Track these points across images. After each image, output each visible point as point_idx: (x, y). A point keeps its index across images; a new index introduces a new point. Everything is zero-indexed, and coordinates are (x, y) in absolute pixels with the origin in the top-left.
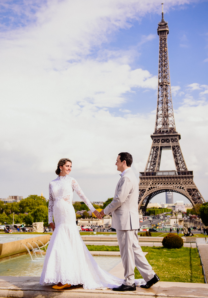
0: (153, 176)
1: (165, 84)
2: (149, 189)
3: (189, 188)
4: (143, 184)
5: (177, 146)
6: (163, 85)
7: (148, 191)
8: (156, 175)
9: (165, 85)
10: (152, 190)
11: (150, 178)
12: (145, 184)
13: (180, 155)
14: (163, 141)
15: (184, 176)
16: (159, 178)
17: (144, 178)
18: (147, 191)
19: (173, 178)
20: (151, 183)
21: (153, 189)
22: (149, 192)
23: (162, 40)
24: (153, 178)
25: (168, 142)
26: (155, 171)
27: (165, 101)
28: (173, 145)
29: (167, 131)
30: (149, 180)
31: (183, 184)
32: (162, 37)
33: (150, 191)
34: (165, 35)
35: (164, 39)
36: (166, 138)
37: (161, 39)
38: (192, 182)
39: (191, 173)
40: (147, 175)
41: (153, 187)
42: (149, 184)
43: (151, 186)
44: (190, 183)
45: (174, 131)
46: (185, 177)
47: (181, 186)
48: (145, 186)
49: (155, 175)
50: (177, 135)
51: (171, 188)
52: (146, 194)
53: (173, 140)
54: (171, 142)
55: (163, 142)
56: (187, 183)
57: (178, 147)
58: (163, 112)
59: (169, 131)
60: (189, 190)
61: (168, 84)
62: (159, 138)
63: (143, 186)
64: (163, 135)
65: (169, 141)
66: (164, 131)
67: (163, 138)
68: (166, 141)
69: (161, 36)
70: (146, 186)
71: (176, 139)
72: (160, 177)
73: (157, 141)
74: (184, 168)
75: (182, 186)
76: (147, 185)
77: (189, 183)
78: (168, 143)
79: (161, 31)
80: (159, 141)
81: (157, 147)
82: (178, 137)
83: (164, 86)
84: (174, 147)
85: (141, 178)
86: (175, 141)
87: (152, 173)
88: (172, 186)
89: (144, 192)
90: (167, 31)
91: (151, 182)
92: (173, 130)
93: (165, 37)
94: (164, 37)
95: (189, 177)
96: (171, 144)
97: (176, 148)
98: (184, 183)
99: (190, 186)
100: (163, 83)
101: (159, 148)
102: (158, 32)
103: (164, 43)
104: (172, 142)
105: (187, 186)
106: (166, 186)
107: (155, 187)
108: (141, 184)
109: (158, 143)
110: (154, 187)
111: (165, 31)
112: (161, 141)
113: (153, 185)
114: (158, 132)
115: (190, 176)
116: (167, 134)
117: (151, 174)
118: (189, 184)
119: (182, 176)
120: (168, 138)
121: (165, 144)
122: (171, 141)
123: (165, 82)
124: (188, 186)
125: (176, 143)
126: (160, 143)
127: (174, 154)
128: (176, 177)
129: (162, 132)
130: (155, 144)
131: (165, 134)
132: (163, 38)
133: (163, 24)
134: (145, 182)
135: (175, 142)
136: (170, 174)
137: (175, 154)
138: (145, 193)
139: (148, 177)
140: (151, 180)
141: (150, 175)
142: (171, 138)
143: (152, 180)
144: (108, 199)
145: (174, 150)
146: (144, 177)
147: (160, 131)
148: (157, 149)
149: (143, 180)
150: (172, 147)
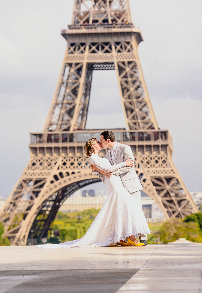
0: (65, 145)
2: (56, 177)
3: (158, 175)
4: (38, 164)
5: (130, 63)
7: (52, 182)
8: (74, 140)
10: (61, 180)
11: (57, 149)
12: (45, 164)
14: (94, 48)
15: (145, 143)
17: (42, 149)
18: (48, 183)
20: (60, 163)
21: (66, 178)
22: (55, 186)
24: (65, 149)
25: (107, 51)
28: (118, 60)
29: (105, 21)
30: (55, 155)
33: (56, 183)
36: (102, 40)
39: (165, 134)
40: (49, 140)
41: (64, 172)
42: (55, 164)
43: (61, 170)
44: (161, 161)
45: (123, 21)
46: (149, 147)
48: (43, 171)
49: (71, 140)
50: (130, 34)
53: (121, 47)
54: (114, 52)
55: (94, 52)
56: (153, 162)
57: (133, 65)
60: (157, 182)
62: (83, 41)
63: (39, 171)
64: (93, 31)
65: (111, 47)
66: (97, 21)
67: (95, 40)
68: (103, 48)
70: (46, 171)
71: (128, 43)
73: (79, 48)
76: (49, 168)
77: (157, 162)
78: (107, 54)
80: (85, 49)
81: (77, 64)
82: (133, 37)
85: (34, 150)
86: (126, 48)
87: (63, 134)
89: (42, 186)
91: (60, 159)
95: (157, 147)
96: (114, 57)
97: (128, 69)
98: (145, 162)
99: (159, 169)
101: (82, 67)
104: (119, 51)
105: (151, 169)
107: (70, 172)
108: (34, 164)
109: (82, 52)
110: (67, 174)
112: (90, 48)
113: (64, 167)
114: (81, 23)
115: (161, 142)
117: (61, 139)
118: (157, 165)
119: (141, 143)
120: (108, 40)
121: (100, 57)
122: (116, 48)
124: (154, 169)
125: (129, 54)
126: (87, 53)
127: (124, 84)
129: (91, 22)
130: (72, 55)
131: (100, 30)
134: (45, 158)
135: (125, 53)
138: (43, 190)
139: (53, 145)
140: (60, 155)
141: (56, 141)
142: (116, 39)
143: (63, 155)
145: (123, 74)
146: (41, 145)
147: (88, 20)
148: (79, 70)
149: (40, 155)
150: (119, 66)
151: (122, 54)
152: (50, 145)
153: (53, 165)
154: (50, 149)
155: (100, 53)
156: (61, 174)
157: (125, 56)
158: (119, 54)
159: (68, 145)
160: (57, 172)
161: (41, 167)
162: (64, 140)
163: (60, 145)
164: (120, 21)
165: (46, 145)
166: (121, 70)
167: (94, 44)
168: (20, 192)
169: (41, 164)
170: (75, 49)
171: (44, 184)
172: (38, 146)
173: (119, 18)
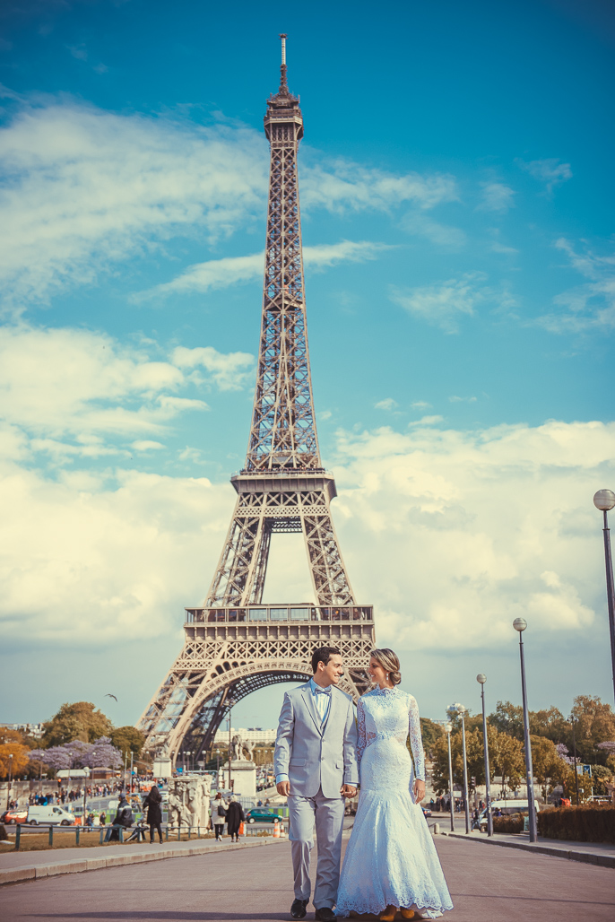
0: (232, 624)
1: (287, 302)
2: (219, 669)
3: (360, 666)
4: (195, 650)
5: (320, 518)
6: (281, 306)
7: (214, 676)
8: (245, 618)
9: (286, 305)
10: (226, 673)
11: (222, 630)
12: (206, 651)
13: (332, 550)
14: (273, 499)
15: (342, 623)
16: (253, 629)
17: (201, 630)
18: (208, 677)
19: (305, 629)
20: (225, 649)
21: (234, 670)
22: (218, 681)
23: (280, 154)
24: (232, 630)
25: (290, 503)
26: (242, 605)
27: (285, 360)
28: (306, 515)
29: (289, 465)
30: (219, 638)
32: (280, 145)
33: (220, 677)
34: (289, 141)
35: (285, 154)
36: (285, 489)
37: (277, 151)
38: (367, 644)
39: (368, 611)
40: (212, 618)
41: (231, 662)
42: (219, 651)
43: (226, 659)
44: (362, 648)
45: (312, 466)
46: (347, 628)
48: (202, 661)
49: (241, 619)
50: (320, 481)
51: (296, 666)
52: (206, 690)
53: (310, 498)
54: (300, 505)
55: (273, 504)
56: (352, 649)
57: (324, 520)
58: (278, 400)
59: (295, 466)
60: (357, 676)
61: (295, 305)
62: (259, 490)
63: (196, 661)
64: (273, 477)
65: (295, 499)
66: (278, 466)
67: (276, 489)
68: (285, 499)
69: (278, 142)
70: (207, 660)
71: (319, 493)
72: (258, 625)
73: (254, 499)
74: (343, 597)
76: (210, 656)
77: (358, 649)
78: (291, 507)
79: (275, 125)
80: (262, 500)
81: (250, 520)
82: (325, 486)
83: (283, 312)
84: (310, 521)
85: (190, 631)
86: (315, 499)
87: (231, 610)
89: (200, 681)
90: (298, 125)
91: (226, 644)
92: (310, 462)
93: (289, 147)
94: (286, 145)
95: (357, 628)
96: (301, 510)
97: (318, 526)
99: (360, 659)
100: (280, 299)
101: (258, 522)
102: (268, 126)
103: (285, 166)
104: (306, 503)
105: (350, 659)
106: (279, 660)
107: (239, 661)
108: (190, 651)
109: (258, 504)
110: (235, 664)
111: (291, 125)
112: (269, 499)
113: (231, 655)
114: (258, 467)
115: (362, 622)
116: (290, 477)
117: (227, 615)
118: (357, 654)
119: (336, 623)
120: (292, 489)
121: (281, 510)
122: (302, 499)
123: (287, 298)
124: (354, 659)
125: (319, 506)
126: (264, 506)
127: (312, 544)
128: (315, 628)
129: (270, 467)
130: (245, 508)
131: (282, 476)
132: (283, 149)
133: (284, 101)
134: (205, 643)
135: (314, 505)
136: (293, 617)
137: (315, 547)
138: (201, 687)
139: (216, 625)
140: (225, 639)
141: (221, 620)
142: (302, 488)
143: (230, 638)
144: (63, 708)
145: (312, 532)
146: (200, 625)
147: (266, 465)
148: (253, 529)
149: (199, 639)
150: (306, 522)
151: (310, 507)
152: (212, 625)
153: (216, 652)
154: (211, 630)
155: (282, 507)
156: (226, 665)
157: (315, 510)
158: (307, 507)
159: (237, 624)
160: (221, 663)
161: (200, 656)
162: (232, 619)
163: (226, 624)
164: (308, 466)
165: (206, 625)
166: (309, 527)
167: (273, 494)
168: (168, 690)
169: (198, 651)
170: (248, 501)
171: (203, 678)
172: (196, 625)
173: (307, 462)
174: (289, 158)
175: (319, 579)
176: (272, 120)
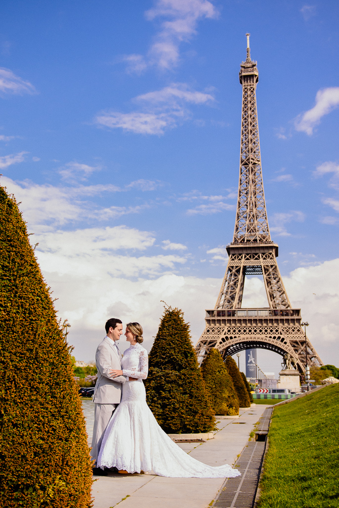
0: (229, 318)
2: (223, 339)
3: (295, 339)
4: (211, 331)
5: (272, 266)
6: (249, 162)
7: (221, 343)
8: (235, 315)
9: (252, 162)
10: (227, 342)
11: (224, 321)
12: (216, 331)
13: (278, 281)
14: (248, 257)
15: (285, 318)
16: (240, 321)
17: (214, 321)
18: (218, 344)
19: (266, 321)
20: (226, 330)
21: (230, 340)
22: (223, 346)
23: (248, 90)
24: (229, 321)
25: (256, 259)
27: (252, 190)
28: (265, 264)
29: (255, 240)
30: (223, 325)
31: (282, 332)
32: (248, 86)
33: (224, 343)
34: (252, 83)
35: (250, 90)
36: (253, 252)
37: (246, 88)
38: (298, 328)
39: (297, 312)
40: (219, 315)
41: (229, 336)
42: (223, 331)
43: (226, 335)
44: (296, 330)
46: (287, 320)
47: (280, 335)
48: (214, 336)
49: (233, 315)
50: (272, 248)
51: (262, 339)
53: (266, 256)
54: (261, 259)
55: (248, 259)
56: (291, 330)
57: (274, 267)
58: (249, 209)
59: (258, 241)
60: (294, 344)
61: (256, 162)
62: (240, 252)
63: (212, 336)
64: (247, 246)
65: (259, 256)
66: (250, 241)
67: (249, 252)
68: (254, 257)
69: (246, 84)
70: (217, 336)
71: (271, 254)
72: (242, 318)
73: (238, 257)
74: (285, 305)
75: (282, 336)
76: (219, 333)
77: (293, 331)
78: (257, 261)
79: (245, 76)
80: (242, 257)
81: (237, 267)
82: (274, 250)
83: (250, 165)
84: (266, 267)
85: (208, 321)
86: (269, 257)
87: (228, 311)
88: (263, 336)
89: (214, 346)
90: (256, 76)
91: (226, 327)
93: (252, 86)
94: (250, 85)
95: (293, 320)
96: (262, 262)
97: (271, 270)
98: (285, 330)
99: (295, 336)
100: (248, 159)
101: (240, 268)
102: (241, 77)
103: (250, 96)
104: (264, 259)
105: (289, 335)
106: (253, 336)
107: (233, 336)
108: (208, 331)
109: (240, 259)
110: (231, 338)
111: (252, 76)
112: (245, 257)
113: (229, 333)
114: (239, 241)
115: (295, 317)
116: (256, 246)
117: (226, 314)
118: (293, 333)
119: (282, 318)
120: (257, 252)
121: (252, 262)
122: (262, 257)
123: (252, 159)
124: (292, 335)
125: (271, 260)
126: (243, 260)
127: (268, 279)
128: (271, 321)
129: (245, 241)
130: (233, 261)
131: (252, 245)
133: (249, 65)
134: (216, 327)
136: (259, 314)
138: (215, 348)
139: (221, 318)
140: (226, 325)
141: (224, 315)
142: (262, 251)
143: (228, 325)
145: (268, 273)
146: (213, 318)
147: (244, 240)
148: (238, 271)
149: (213, 325)
150: (264, 268)
151: (267, 260)
152: (219, 318)
153: (221, 331)
154: (219, 321)
155: (252, 260)
156: (227, 338)
157: (269, 262)
158: (265, 260)
159: (232, 318)
160: (224, 337)
161: (213, 333)
162: (229, 315)
163: (226, 318)
164: (265, 240)
165: (216, 318)
166: (266, 270)
167: (248, 254)
168: (199, 349)
169: (213, 331)
170: (235, 258)
171: (215, 344)
172: (211, 318)
173: (264, 238)
174: (252, 91)
175: (272, 296)
176: (243, 74)
